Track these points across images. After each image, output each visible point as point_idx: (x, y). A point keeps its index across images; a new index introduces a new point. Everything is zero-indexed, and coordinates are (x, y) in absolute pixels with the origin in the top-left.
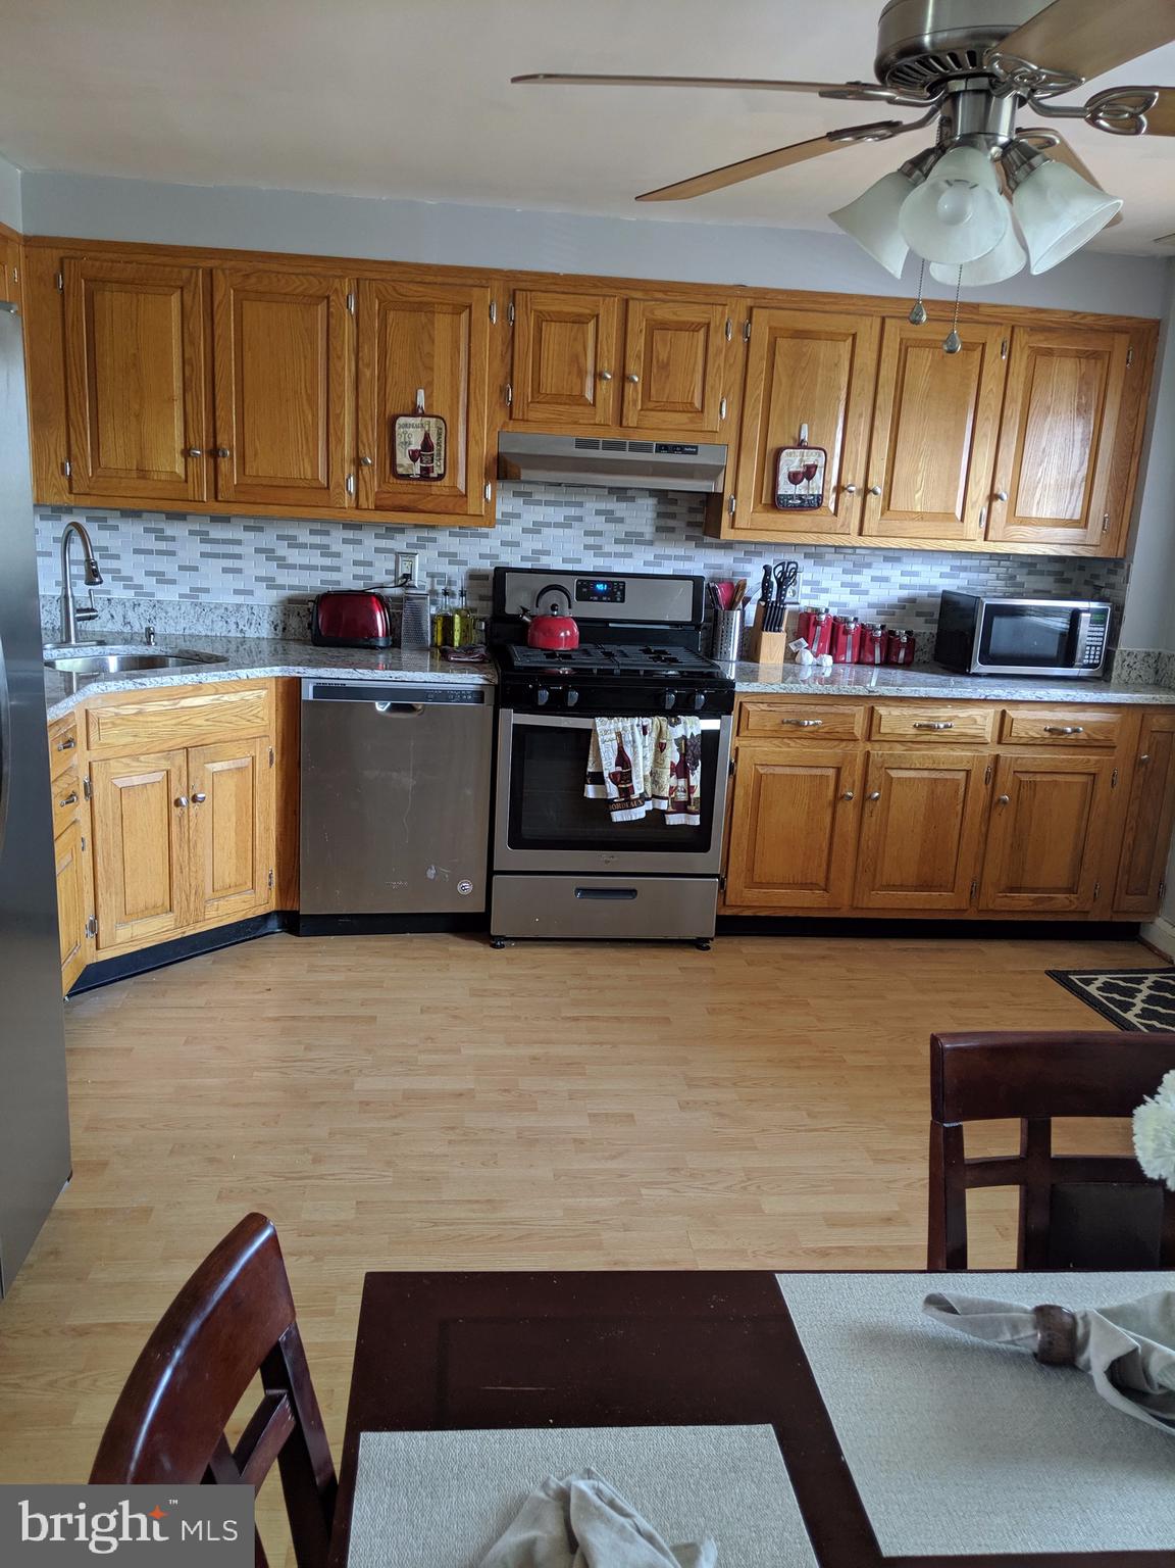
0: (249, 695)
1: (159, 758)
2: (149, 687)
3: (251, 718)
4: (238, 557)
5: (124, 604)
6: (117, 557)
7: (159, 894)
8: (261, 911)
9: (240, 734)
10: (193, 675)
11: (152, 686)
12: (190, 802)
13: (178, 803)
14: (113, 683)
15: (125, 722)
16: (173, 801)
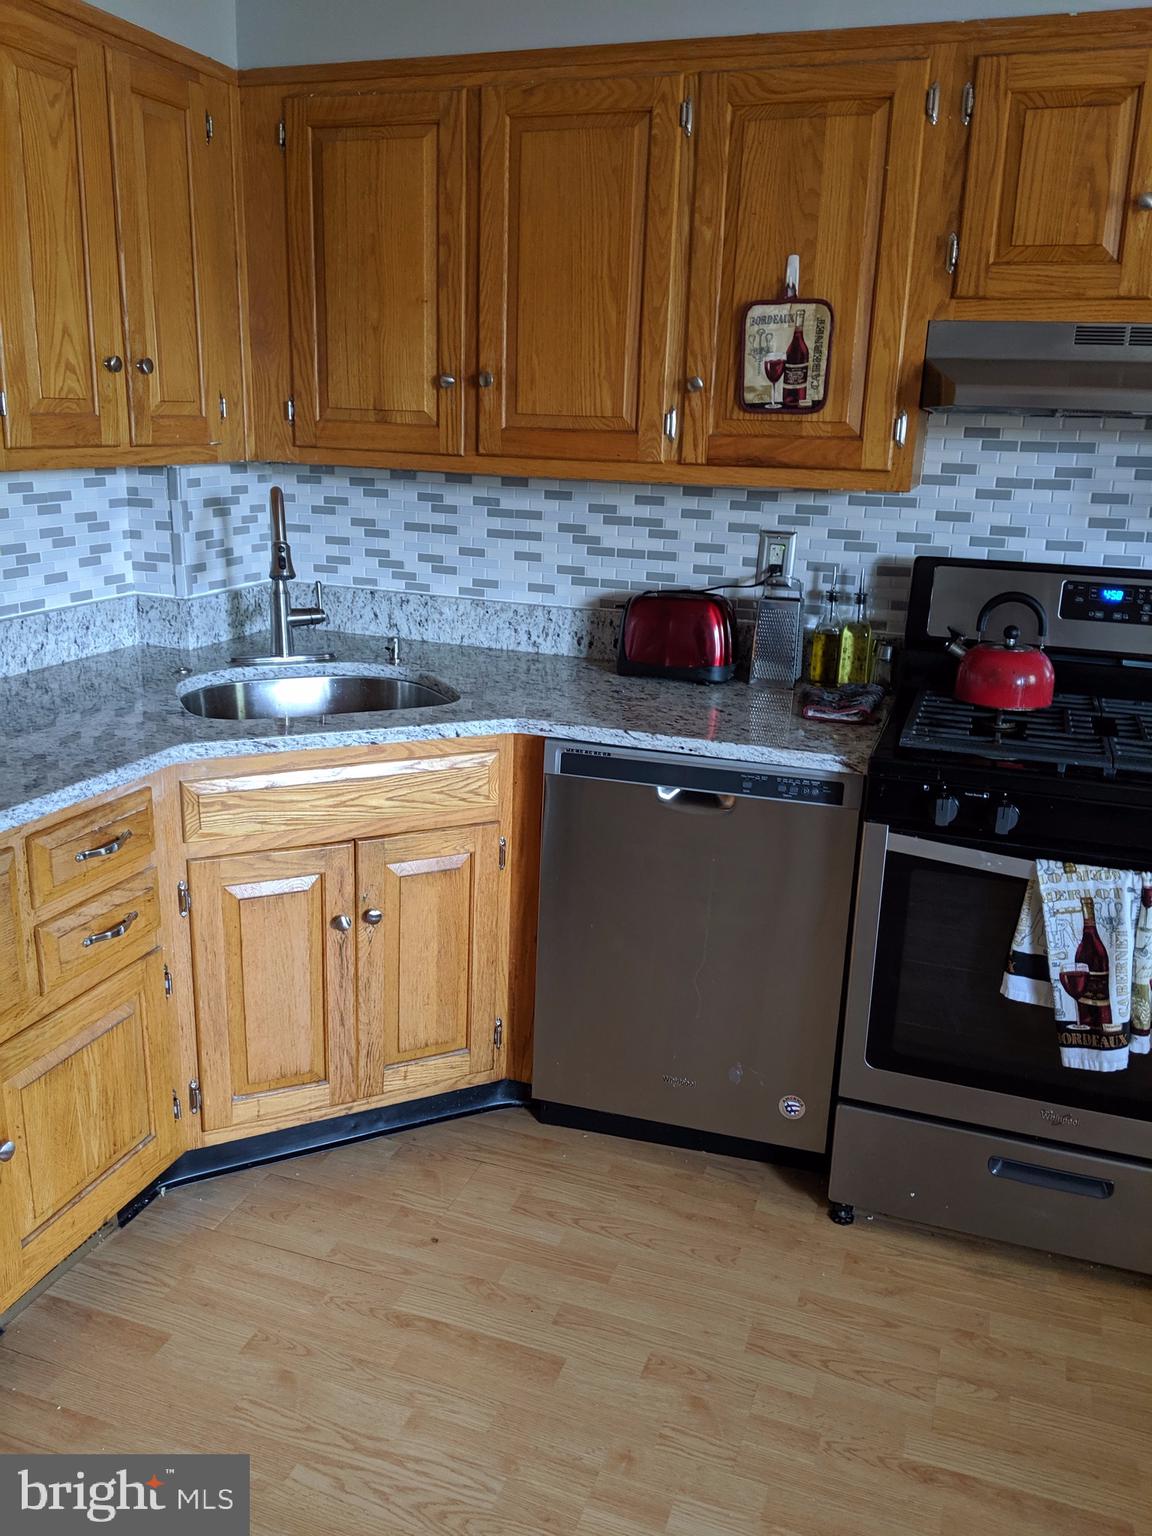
0: (465, 761)
1: (307, 857)
2: (282, 749)
3: (465, 796)
4: (536, 536)
5: (390, 599)
6: (385, 534)
7: (303, 1055)
8: (481, 1079)
9: (448, 818)
10: (362, 732)
11: (287, 749)
12: (360, 920)
13: (336, 922)
14: (219, 743)
15: (242, 802)
16: (329, 919)
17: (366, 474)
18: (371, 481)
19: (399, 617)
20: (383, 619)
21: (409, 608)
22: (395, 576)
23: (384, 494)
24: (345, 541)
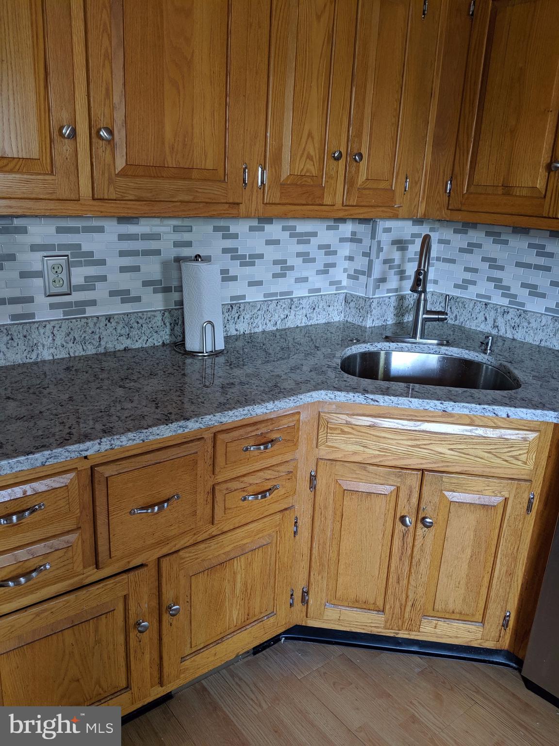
0: (512, 435)
1: (389, 474)
2: (382, 404)
3: (507, 458)
5: (496, 310)
6: (502, 268)
7: (371, 591)
8: (490, 645)
9: (493, 470)
10: (437, 403)
11: (385, 404)
12: (419, 522)
13: (402, 519)
14: (343, 394)
15: (355, 432)
16: (398, 516)
17: (497, 229)
18: (499, 234)
19: (500, 321)
20: (490, 321)
21: (509, 317)
22: (503, 295)
23: (506, 242)
24: (475, 271)
